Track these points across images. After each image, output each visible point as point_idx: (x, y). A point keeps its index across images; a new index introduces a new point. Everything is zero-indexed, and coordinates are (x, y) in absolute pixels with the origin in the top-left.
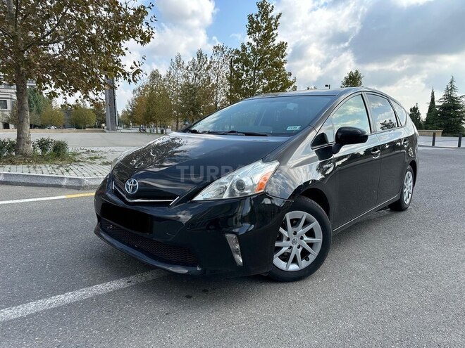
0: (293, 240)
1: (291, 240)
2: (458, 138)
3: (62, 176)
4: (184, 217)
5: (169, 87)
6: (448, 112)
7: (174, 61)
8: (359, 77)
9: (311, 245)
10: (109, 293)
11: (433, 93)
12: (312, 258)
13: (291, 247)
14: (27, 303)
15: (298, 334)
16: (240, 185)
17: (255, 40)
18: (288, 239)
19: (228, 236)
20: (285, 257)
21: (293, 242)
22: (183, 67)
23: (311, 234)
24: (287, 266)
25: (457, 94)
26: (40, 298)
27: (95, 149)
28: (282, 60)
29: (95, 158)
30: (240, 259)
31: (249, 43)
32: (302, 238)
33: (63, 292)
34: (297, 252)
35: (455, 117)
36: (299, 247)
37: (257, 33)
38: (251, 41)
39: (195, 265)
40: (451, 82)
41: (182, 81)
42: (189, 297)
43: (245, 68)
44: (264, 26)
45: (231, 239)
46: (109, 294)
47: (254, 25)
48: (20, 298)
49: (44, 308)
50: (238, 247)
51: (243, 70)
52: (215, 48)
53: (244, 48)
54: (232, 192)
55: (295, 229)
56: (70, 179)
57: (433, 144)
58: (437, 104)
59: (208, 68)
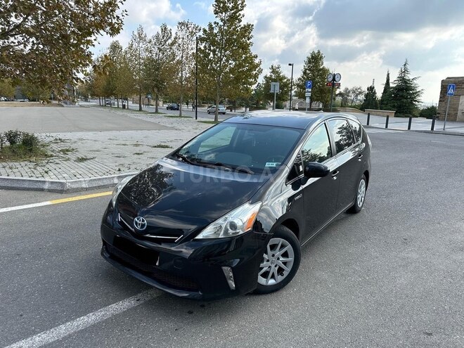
0: (272, 261)
1: (270, 261)
2: (408, 119)
3: (42, 179)
4: (187, 251)
5: (131, 60)
6: (401, 93)
7: (136, 33)
8: (321, 57)
9: (285, 263)
10: (124, 312)
11: (388, 75)
12: (286, 273)
13: (270, 267)
14: (57, 326)
15: (278, 342)
16: (233, 226)
17: (222, 20)
18: (268, 261)
19: (225, 268)
20: (265, 275)
21: (272, 263)
22: (145, 40)
23: (285, 255)
24: (267, 282)
25: (409, 77)
26: (67, 321)
27: (61, 136)
28: (248, 42)
29: (67, 151)
30: (232, 284)
31: (215, 23)
32: (278, 259)
33: (85, 313)
34: (274, 270)
35: (407, 98)
36: (276, 266)
37: (224, 13)
38: (218, 20)
39: (197, 291)
40: (405, 65)
41: (144, 55)
42: (190, 313)
43: (212, 48)
44: (231, 6)
45: (227, 271)
46: (124, 314)
47: (222, 5)
48: (50, 321)
49: (74, 330)
50: (231, 274)
51: (210, 50)
52: (180, 23)
53: (211, 28)
54: (226, 232)
55: (273, 252)
56: (52, 183)
57: (387, 127)
58: (391, 85)
59: (173, 44)
